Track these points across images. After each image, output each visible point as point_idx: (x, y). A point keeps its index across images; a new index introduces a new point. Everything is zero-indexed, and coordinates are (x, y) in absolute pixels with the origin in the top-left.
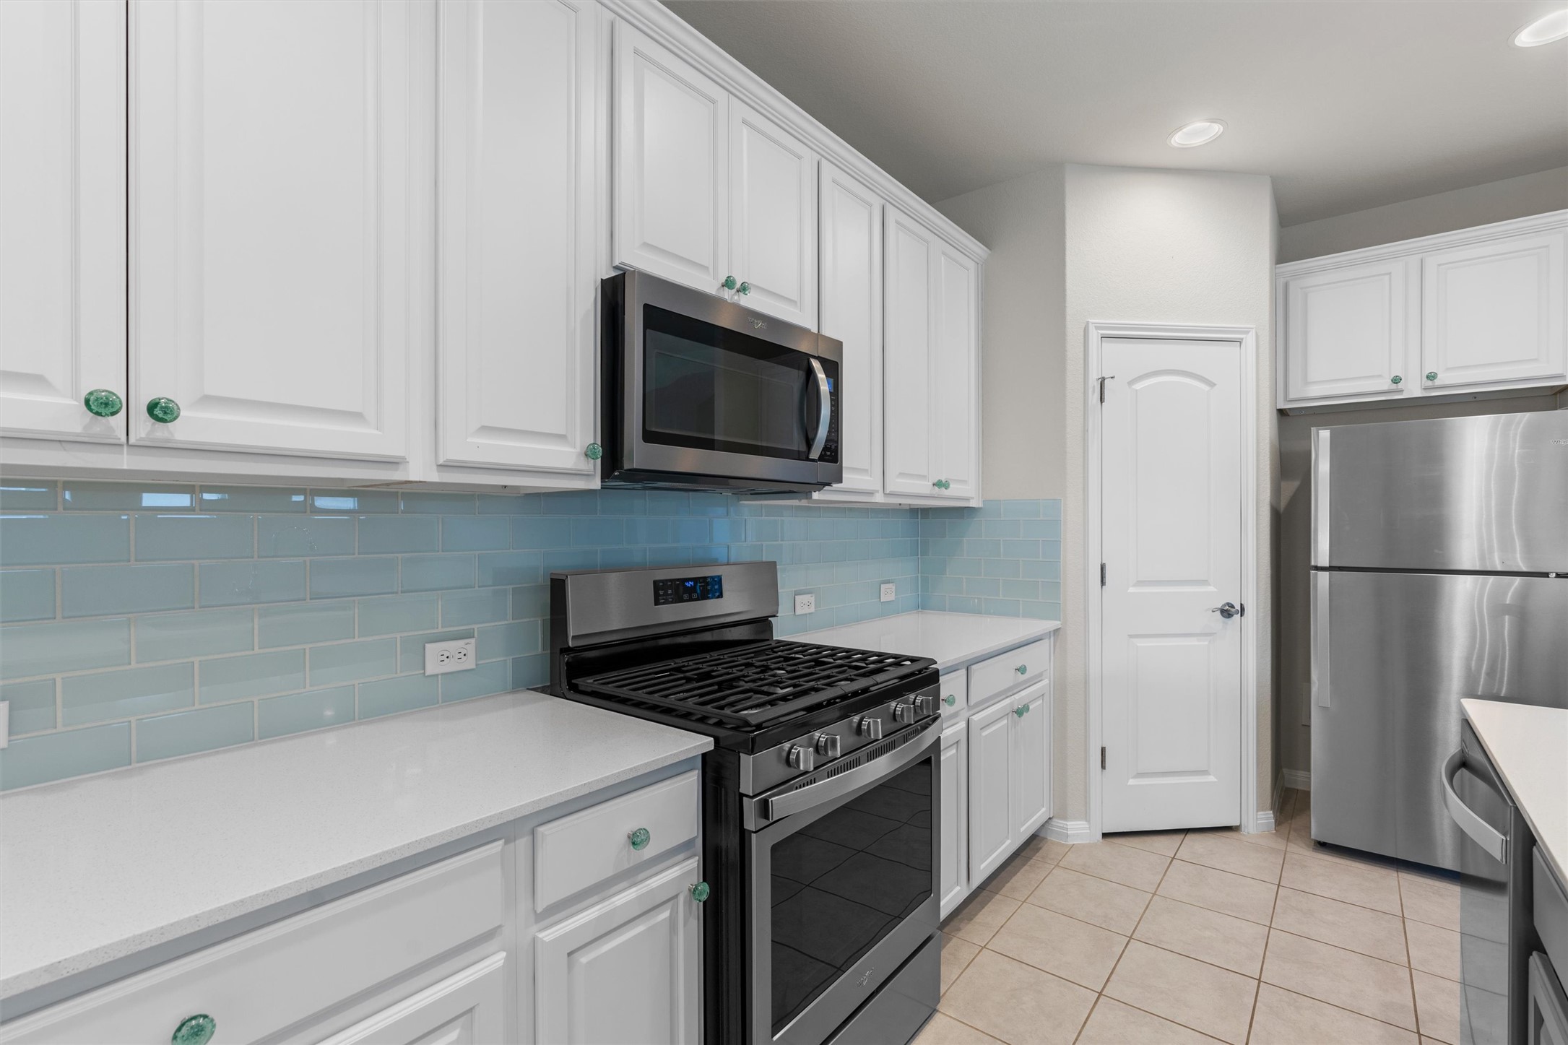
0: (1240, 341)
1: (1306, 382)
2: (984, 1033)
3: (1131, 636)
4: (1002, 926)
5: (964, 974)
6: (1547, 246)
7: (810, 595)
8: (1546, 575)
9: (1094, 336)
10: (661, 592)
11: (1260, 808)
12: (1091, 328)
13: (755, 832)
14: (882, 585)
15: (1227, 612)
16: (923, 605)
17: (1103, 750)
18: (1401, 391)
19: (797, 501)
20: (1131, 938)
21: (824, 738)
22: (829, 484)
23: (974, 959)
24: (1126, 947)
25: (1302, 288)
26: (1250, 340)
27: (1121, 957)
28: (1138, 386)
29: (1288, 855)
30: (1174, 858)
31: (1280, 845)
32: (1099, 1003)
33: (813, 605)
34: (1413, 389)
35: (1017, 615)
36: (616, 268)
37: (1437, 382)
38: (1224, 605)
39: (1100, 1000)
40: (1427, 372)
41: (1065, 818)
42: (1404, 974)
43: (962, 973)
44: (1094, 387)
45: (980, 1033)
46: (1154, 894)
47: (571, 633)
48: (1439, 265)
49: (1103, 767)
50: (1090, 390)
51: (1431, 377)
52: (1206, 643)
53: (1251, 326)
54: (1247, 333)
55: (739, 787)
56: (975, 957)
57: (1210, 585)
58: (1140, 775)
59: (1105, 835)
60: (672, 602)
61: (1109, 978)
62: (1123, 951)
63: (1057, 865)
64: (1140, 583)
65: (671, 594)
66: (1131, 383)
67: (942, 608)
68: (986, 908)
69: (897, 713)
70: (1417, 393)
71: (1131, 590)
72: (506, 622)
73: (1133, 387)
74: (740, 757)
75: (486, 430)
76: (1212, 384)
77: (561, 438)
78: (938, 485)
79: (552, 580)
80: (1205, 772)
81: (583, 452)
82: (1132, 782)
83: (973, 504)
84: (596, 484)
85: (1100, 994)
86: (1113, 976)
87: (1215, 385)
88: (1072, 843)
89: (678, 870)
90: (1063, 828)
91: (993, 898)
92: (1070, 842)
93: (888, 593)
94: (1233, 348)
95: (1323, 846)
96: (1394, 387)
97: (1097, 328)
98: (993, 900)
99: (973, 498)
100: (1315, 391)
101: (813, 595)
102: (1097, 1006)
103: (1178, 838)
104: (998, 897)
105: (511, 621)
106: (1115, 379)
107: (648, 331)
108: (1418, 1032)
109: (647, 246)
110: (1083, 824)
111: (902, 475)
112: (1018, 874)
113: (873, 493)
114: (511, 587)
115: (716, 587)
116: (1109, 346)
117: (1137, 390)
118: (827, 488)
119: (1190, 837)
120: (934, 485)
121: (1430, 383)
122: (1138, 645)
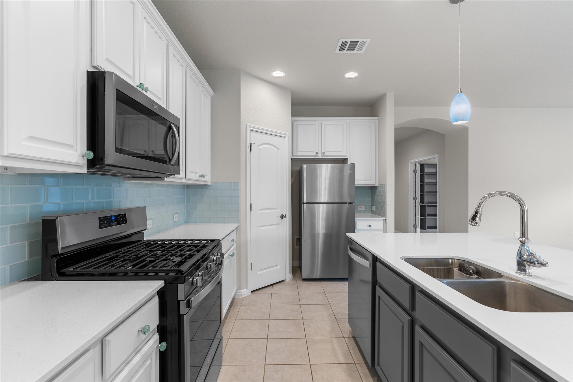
0: (285, 137)
1: (297, 151)
2: (239, 365)
3: (259, 227)
4: (232, 330)
5: (226, 350)
6: (343, 125)
7: (150, 220)
8: (346, 203)
9: (249, 129)
10: (102, 223)
11: (290, 273)
12: (248, 127)
13: (185, 314)
14: (174, 215)
15: (282, 217)
16: (187, 222)
17: (251, 264)
18: (317, 156)
19: (146, 181)
20: (269, 320)
21: (201, 273)
22: (173, 175)
23: (227, 344)
24: (269, 323)
25: (297, 125)
26: (287, 137)
27: (269, 326)
28: (260, 147)
29: (298, 284)
30: (272, 293)
31: (295, 282)
32: (268, 342)
33: (152, 225)
34: (320, 156)
35: (224, 223)
36: (94, 67)
37: (325, 155)
38: (281, 215)
39: (268, 340)
40: (323, 152)
41: (240, 289)
42: (329, 306)
43: (225, 350)
44: (249, 146)
45: (238, 366)
46: (271, 305)
47: (60, 246)
48: (325, 125)
49: (251, 270)
50: (248, 147)
51: (323, 153)
52: (277, 227)
53: (288, 133)
54: (286, 135)
55: (178, 298)
56: (227, 343)
57: (278, 209)
58: (261, 270)
59: (252, 292)
60: (107, 227)
61: (268, 333)
62: (269, 324)
63: (241, 305)
64: (261, 210)
65: (106, 223)
66: (258, 146)
67: (195, 222)
68: (224, 326)
69: (214, 260)
70: (321, 157)
71: (259, 212)
72: (6, 246)
73: (259, 147)
74: (178, 285)
75: (32, 138)
76: (278, 149)
77: (71, 146)
78: (202, 176)
79: (43, 220)
80: (277, 266)
81: (81, 154)
82: (259, 273)
83: (209, 184)
84: (84, 171)
85: (267, 339)
86: (269, 332)
87: (279, 149)
88: (243, 297)
89: (152, 341)
90: (240, 293)
91: (225, 322)
92: (242, 297)
93: (177, 218)
94: (283, 139)
95: (305, 280)
96: (316, 155)
97: (249, 127)
98: (226, 323)
99: (209, 181)
100: (300, 154)
101: (152, 220)
102: (268, 343)
103: (271, 287)
104: (227, 321)
105: (9, 245)
106: (255, 144)
107: (117, 101)
108: (336, 319)
109: (108, 60)
110: (246, 290)
111: (191, 172)
112: (230, 312)
113: (182, 179)
114: (9, 226)
115: (124, 219)
116: (253, 133)
117: (260, 149)
118: (172, 176)
119: (274, 286)
120: (200, 176)
121: (323, 155)
122: (260, 229)
